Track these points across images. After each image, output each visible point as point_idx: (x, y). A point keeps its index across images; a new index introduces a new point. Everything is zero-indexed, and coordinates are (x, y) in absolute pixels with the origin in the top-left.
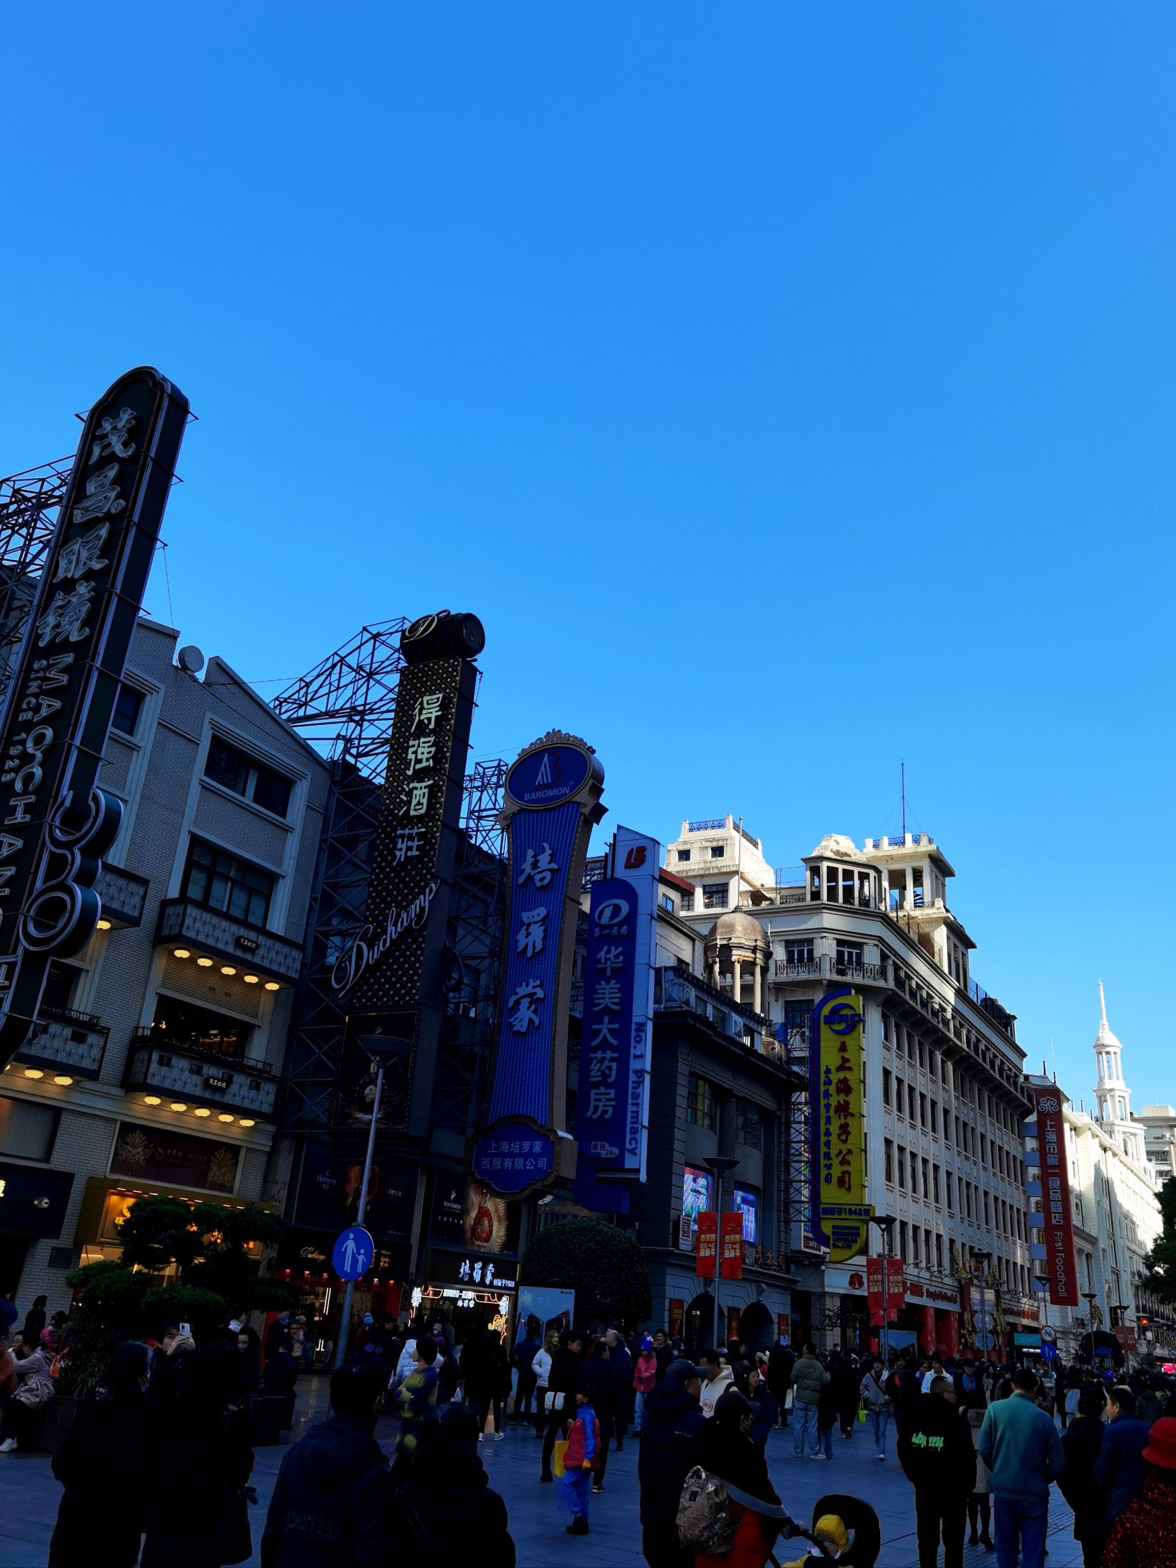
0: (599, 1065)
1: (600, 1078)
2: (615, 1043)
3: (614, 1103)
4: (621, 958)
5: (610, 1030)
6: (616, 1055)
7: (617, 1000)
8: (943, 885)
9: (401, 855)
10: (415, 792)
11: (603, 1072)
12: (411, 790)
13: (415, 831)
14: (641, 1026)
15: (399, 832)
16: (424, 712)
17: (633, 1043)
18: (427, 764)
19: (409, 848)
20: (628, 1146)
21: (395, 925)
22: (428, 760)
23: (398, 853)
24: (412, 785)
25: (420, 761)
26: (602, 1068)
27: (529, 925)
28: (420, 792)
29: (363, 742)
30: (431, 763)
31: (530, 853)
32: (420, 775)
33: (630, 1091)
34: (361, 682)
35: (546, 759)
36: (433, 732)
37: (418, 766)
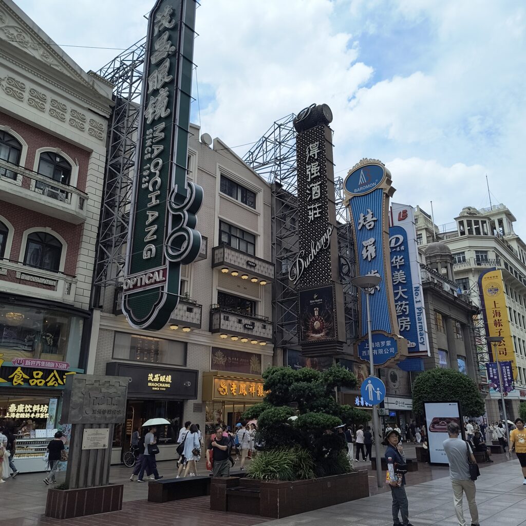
0: (400, 307)
1: (401, 313)
2: (406, 297)
3: (410, 323)
4: (403, 260)
5: (403, 292)
6: (408, 302)
7: (404, 279)
8: (512, 225)
9: (311, 217)
10: (313, 188)
11: (402, 310)
12: (311, 188)
13: (316, 206)
14: (417, 288)
15: (309, 207)
16: (311, 152)
17: (414, 296)
18: (317, 175)
19: (315, 214)
20: (419, 341)
21: (315, 249)
22: (317, 173)
23: (310, 217)
24: (311, 186)
25: (313, 174)
26: (402, 309)
27: (367, 247)
28: (316, 188)
29: (282, 172)
30: (319, 174)
31: (362, 215)
32: (314, 180)
33: (417, 317)
34: (277, 147)
35: (362, 172)
36: (317, 160)
37: (312, 177)
